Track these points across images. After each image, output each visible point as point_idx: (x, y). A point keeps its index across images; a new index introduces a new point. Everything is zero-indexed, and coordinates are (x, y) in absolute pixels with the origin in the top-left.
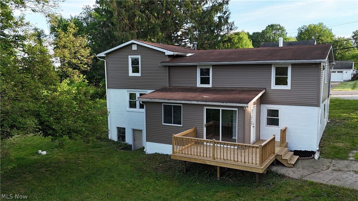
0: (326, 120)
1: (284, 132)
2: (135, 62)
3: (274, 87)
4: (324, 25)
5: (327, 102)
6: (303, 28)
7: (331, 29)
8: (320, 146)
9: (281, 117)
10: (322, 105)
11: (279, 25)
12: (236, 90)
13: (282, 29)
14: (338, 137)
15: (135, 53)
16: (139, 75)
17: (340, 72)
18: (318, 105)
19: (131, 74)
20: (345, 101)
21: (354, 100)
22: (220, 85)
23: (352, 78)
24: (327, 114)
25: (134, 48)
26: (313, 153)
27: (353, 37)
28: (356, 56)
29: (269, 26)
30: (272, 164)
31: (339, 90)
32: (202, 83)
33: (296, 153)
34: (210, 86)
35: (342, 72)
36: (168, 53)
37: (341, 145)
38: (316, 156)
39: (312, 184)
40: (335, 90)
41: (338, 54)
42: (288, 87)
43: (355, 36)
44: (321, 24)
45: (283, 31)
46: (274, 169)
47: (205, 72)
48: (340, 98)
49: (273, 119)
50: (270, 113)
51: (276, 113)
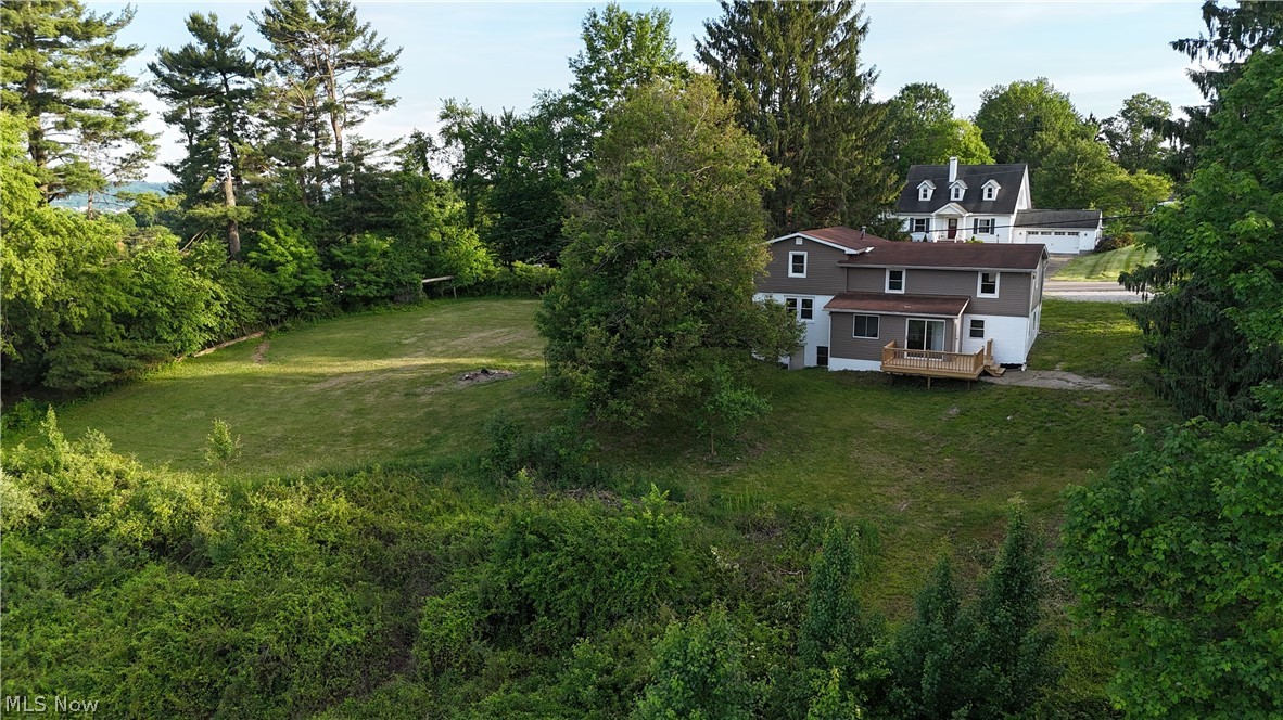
0: (1036, 331)
1: (990, 343)
2: (798, 259)
3: (980, 295)
4: (1050, 84)
5: (1039, 309)
6: (997, 93)
7: (1068, 95)
8: (1027, 359)
9: (986, 328)
10: (1031, 315)
11: (935, 87)
12: (937, 299)
13: (941, 96)
14: (1048, 350)
15: (799, 248)
16: (803, 276)
17: (1073, 234)
18: (1026, 315)
19: (791, 274)
20: (1066, 303)
21: (1079, 303)
22: (916, 291)
23: (1097, 247)
24: (1037, 324)
25: (799, 242)
26: (1021, 365)
27: (1124, 113)
28: (1114, 188)
29: (907, 88)
30: (980, 375)
31: (1064, 278)
32: (892, 287)
33: (1002, 366)
34: (902, 291)
35: (1077, 234)
36: (849, 251)
37: (1049, 357)
38: (1023, 369)
39: (1019, 387)
40: (1057, 278)
41: (1077, 180)
42: (996, 295)
43: (1128, 110)
44: (1041, 82)
45: (945, 101)
46: (983, 378)
47: (896, 275)
48: (1059, 297)
49: (977, 330)
50: (975, 323)
51: (981, 323)
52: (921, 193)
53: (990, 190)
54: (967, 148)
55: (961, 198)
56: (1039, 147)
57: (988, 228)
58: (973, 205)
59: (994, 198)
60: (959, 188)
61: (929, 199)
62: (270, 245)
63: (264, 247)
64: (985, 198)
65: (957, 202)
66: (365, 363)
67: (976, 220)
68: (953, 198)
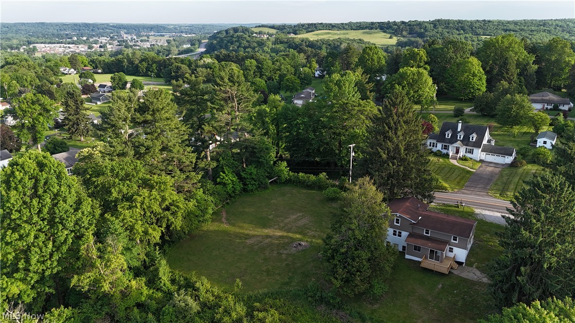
1: (455, 255)
2: (398, 220)
3: (452, 241)
8: (466, 260)
9: (454, 250)
12: (439, 241)
14: (473, 255)
16: (399, 225)
18: (465, 249)
19: (395, 224)
20: (486, 222)
21: (490, 223)
22: (433, 236)
23: (511, 163)
25: (398, 215)
26: (463, 263)
32: (426, 233)
33: (457, 263)
34: (429, 235)
35: (504, 157)
36: (413, 222)
37: (472, 260)
38: (464, 265)
39: (460, 277)
42: (457, 242)
47: (427, 230)
48: (485, 216)
49: (451, 250)
50: (450, 248)
51: (452, 249)
52: (447, 135)
53: (473, 137)
54: (474, 73)
55: (461, 139)
56: (502, 88)
57: (471, 152)
58: (466, 143)
59: (474, 140)
60: (461, 136)
61: (449, 137)
62: (223, 177)
63: (222, 177)
64: (471, 140)
65: (460, 140)
66: (259, 230)
67: (466, 148)
68: (458, 138)
